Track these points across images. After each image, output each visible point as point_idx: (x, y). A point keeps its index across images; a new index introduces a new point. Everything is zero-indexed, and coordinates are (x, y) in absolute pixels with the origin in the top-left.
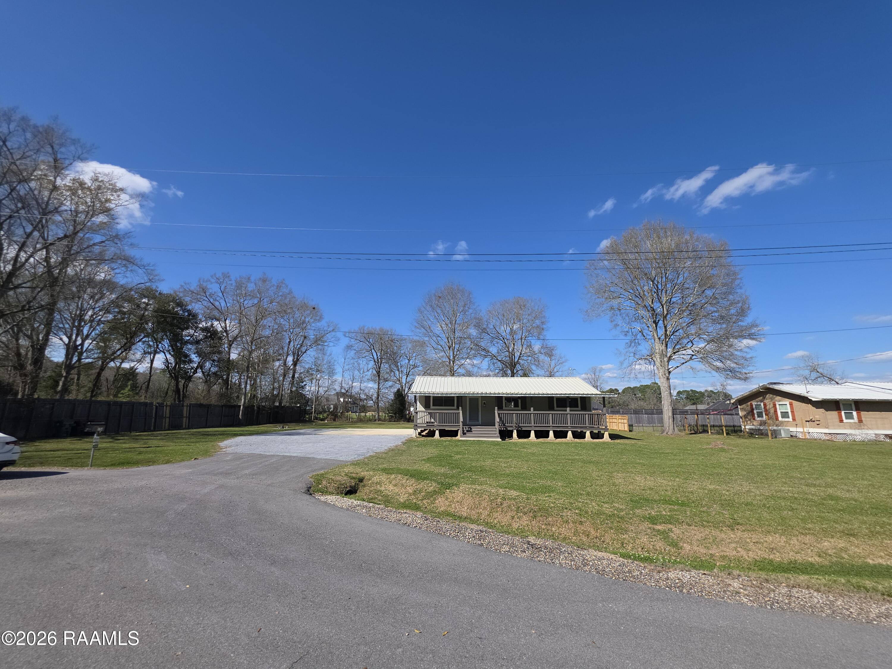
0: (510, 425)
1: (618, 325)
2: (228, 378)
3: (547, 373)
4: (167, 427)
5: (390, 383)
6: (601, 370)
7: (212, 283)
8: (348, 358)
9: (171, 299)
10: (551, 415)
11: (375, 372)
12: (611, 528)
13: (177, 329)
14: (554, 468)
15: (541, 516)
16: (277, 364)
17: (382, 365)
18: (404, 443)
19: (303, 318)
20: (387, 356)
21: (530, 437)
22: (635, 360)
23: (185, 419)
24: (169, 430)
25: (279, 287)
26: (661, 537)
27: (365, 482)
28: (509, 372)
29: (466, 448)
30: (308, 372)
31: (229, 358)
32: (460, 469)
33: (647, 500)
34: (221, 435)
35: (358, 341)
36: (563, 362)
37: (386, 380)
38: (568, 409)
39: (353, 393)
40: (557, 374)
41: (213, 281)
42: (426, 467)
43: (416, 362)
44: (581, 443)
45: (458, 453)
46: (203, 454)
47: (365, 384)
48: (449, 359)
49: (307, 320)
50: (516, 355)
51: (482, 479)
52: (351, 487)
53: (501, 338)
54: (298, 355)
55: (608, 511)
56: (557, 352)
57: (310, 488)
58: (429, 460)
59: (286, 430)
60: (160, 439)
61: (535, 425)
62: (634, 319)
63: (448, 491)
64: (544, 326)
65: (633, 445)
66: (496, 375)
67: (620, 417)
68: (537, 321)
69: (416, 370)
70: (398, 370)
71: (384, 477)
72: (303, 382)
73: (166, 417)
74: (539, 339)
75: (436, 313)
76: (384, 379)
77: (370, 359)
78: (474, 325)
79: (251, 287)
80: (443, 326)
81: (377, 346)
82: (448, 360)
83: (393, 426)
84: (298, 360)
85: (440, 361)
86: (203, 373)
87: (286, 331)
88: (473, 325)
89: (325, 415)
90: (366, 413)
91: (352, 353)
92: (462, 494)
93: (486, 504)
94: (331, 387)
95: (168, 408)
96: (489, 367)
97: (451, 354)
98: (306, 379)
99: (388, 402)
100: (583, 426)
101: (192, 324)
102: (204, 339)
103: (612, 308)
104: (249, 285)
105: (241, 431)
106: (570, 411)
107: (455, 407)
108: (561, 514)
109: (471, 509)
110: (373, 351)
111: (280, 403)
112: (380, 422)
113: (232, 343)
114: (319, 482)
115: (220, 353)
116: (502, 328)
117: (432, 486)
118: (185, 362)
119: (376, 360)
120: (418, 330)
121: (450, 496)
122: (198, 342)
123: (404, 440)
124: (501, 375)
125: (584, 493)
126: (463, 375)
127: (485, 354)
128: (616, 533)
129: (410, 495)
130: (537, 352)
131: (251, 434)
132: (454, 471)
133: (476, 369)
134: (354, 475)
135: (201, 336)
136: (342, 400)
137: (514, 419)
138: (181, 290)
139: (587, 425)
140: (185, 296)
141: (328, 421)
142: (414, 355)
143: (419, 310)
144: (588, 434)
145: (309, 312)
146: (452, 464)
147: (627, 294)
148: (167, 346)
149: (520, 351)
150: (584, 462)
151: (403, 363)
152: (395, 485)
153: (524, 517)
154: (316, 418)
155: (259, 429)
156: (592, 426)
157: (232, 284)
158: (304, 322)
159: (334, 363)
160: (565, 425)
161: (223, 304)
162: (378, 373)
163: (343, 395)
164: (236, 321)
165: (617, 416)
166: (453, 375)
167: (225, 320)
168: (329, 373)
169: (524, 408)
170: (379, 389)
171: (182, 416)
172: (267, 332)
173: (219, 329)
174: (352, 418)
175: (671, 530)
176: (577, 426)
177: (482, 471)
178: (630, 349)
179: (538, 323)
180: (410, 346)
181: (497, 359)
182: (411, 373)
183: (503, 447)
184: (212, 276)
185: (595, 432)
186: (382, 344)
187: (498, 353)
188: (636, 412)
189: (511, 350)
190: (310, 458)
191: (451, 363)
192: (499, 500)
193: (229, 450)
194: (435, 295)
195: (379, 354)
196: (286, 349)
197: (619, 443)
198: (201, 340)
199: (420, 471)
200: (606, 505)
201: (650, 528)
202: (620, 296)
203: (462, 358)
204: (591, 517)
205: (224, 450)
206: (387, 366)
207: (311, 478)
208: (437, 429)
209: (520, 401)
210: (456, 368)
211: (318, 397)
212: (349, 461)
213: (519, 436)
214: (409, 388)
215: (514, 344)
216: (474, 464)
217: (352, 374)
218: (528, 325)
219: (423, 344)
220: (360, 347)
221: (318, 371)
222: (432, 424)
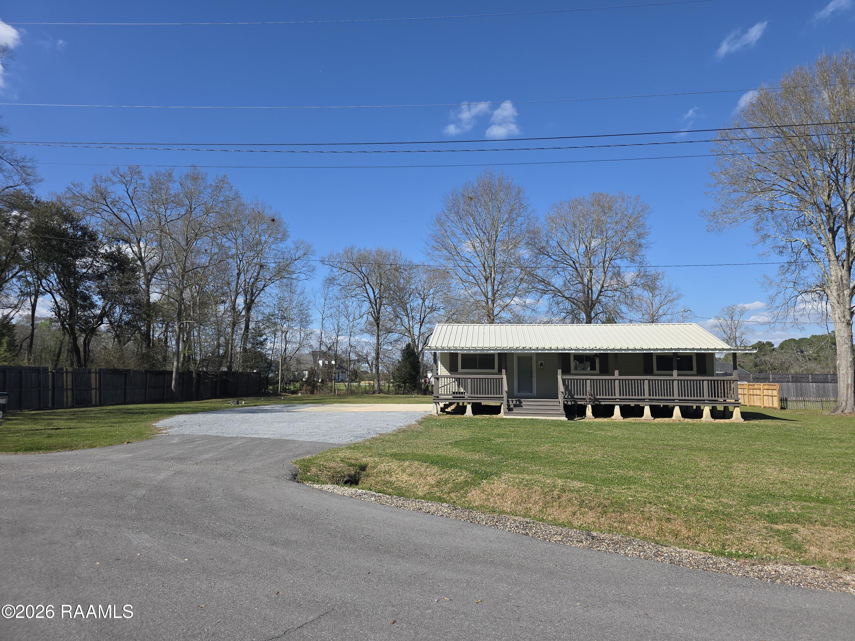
0: (582, 397)
1: (769, 236)
2: (148, 331)
3: (646, 317)
4: (70, 404)
5: (396, 336)
6: (742, 312)
7: (114, 183)
8: (330, 298)
9: (54, 211)
10: (646, 382)
11: (371, 319)
12: (710, 527)
13: (68, 256)
14: (643, 456)
15: (614, 511)
16: (221, 308)
17: (382, 308)
18: (420, 423)
19: (257, 236)
20: (390, 294)
21: (613, 415)
22: (796, 293)
23: (93, 392)
24: (73, 407)
25: (218, 188)
26: (780, 538)
27: (368, 471)
28: (583, 316)
29: (512, 429)
30: (269, 320)
31: (148, 300)
32: (503, 455)
33: (773, 496)
34: (152, 413)
35: (344, 271)
36: (674, 299)
37: (389, 331)
38: (675, 372)
39: (339, 352)
40: (664, 318)
41: (115, 179)
42: (454, 452)
43: (435, 302)
44: (693, 424)
45: (499, 436)
46: (137, 437)
47: (357, 338)
48: (487, 297)
49: (263, 238)
50: (594, 289)
51: (534, 468)
52: (349, 475)
53: (571, 262)
54: (252, 294)
55: (711, 508)
56: (662, 283)
57: (296, 475)
58: (456, 444)
59: (243, 406)
60: (67, 419)
61: (622, 397)
62: (796, 226)
63: (484, 481)
64: (643, 241)
65: (779, 427)
66: (563, 321)
67: (766, 387)
68: (629, 233)
69: (436, 315)
70: (407, 316)
71: (394, 465)
72: (261, 336)
73: (67, 389)
74: (633, 261)
75: (465, 225)
76: (386, 329)
77: (364, 298)
78: (527, 243)
79: (174, 188)
80: (477, 245)
81: (373, 279)
82: (484, 298)
83: (402, 400)
84: (252, 301)
85: (472, 300)
86: (111, 323)
87: (232, 257)
88: (523, 242)
89: (298, 385)
90: (360, 382)
91: (335, 290)
92: (504, 486)
93: (537, 498)
94: (304, 343)
95: (70, 376)
96: (550, 309)
97: (490, 288)
98: (266, 331)
99: (393, 364)
100: (699, 398)
101: (89, 249)
102: (110, 271)
103: (757, 209)
104: (171, 185)
105: (178, 408)
106: (678, 375)
107: (496, 370)
108: (642, 509)
109: (517, 503)
110: (367, 286)
111: (230, 368)
112: (381, 395)
113: (152, 277)
114: (307, 469)
115: (135, 292)
116: (573, 246)
117: (462, 476)
118: (84, 308)
119: (373, 301)
120: (438, 253)
121: (488, 488)
122: (100, 277)
123: (419, 418)
124: (568, 320)
125: (681, 486)
126: (509, 322)
127: (543, 288)
128: (717, 533)
129: (432, 486)
130: (629, 284)
131: (195, 411)
132: (494, 458)
133: (528, 312)
134: (353, 462)
135: (105, 267)
136: (321, 362)
137: (588, 388)
138: (68, 195)
139: (706, 397)
140: (75, 204)
141: (302, 394)
142: (431, 291)
143: (439, 220)
144: (707, 410)
145: (265, 226)
146: (491, 449)
147: (784, 184)
148: (55, 284)
149: (601, 282)
150: (691, 449)
151: (414, 304)
152: (411, 475)
153: (590, 513)
154: (285, 390)
155: (202, 405)
156: (713, 398)
157: (144, 185)
158: (258, 244)
159: (307, 306)
160: (669, 398)
161: (133, 216)
162: (377, 320)
163: (324, 355)
164: (155, 244)
165: (762, 384)
166: (492, 322)
167: (139, 243)
168: (301, 321)
169: (605, 370)
170: (378, 344)
171: (90, 389)
172: (204, 260)
173: (131, 256)
174: (338, 390)
175: (796, 531)
176: (690, 398)
177: (535, 458)
178: (788, 275)
179: (633, 237)
180: (424, 277)
181: (564, 296)
182: (426, 320)
183: (570, 428)
184: (113, 173)
185: (718, 409)
186: (380, 275)
187: (565, 285)
188: (797, 379)
189: (586, 280)
190: (286, 440)
191: (490, 302)
192: (555, 493)
193: (171, 431)
194: (463, 196)
195: (377, 291)
196: (234, 284)
197: (757, 425)
198: (105, 273)
199: (445, 456)
200: (709, 501)
201: (766, 528)
202: (773, 188)
203: (508, 295)
204: (684, 513)
205: (164, 432)
206: (389, 309)
207: (295, 463)
208: (469, 403)
209: (597, 361)
210: (496, 311)
211: (285, 359)
212: (344, 445)
213: (596, 413)
214: (425, 343)
215: (591, 272)
216: (523, 449)
217: (336, 322)
218: (614, 239)
219: (445, 274)
220: (348, 280)
221: (283, 318)
222: (461, 395)
